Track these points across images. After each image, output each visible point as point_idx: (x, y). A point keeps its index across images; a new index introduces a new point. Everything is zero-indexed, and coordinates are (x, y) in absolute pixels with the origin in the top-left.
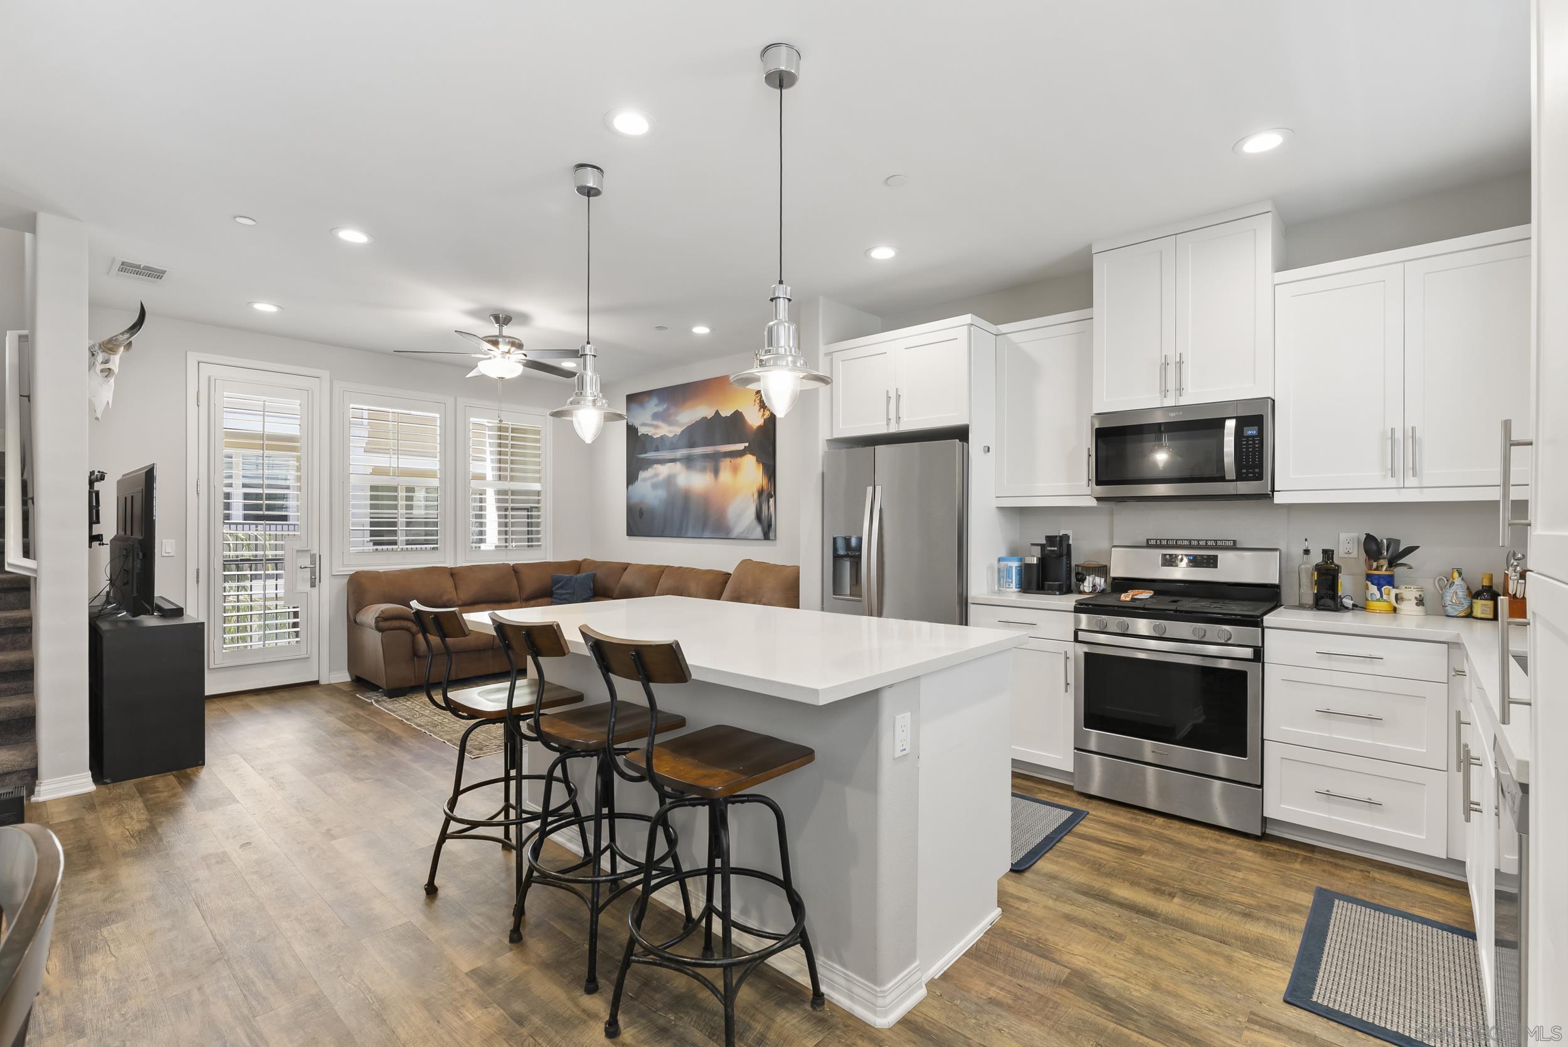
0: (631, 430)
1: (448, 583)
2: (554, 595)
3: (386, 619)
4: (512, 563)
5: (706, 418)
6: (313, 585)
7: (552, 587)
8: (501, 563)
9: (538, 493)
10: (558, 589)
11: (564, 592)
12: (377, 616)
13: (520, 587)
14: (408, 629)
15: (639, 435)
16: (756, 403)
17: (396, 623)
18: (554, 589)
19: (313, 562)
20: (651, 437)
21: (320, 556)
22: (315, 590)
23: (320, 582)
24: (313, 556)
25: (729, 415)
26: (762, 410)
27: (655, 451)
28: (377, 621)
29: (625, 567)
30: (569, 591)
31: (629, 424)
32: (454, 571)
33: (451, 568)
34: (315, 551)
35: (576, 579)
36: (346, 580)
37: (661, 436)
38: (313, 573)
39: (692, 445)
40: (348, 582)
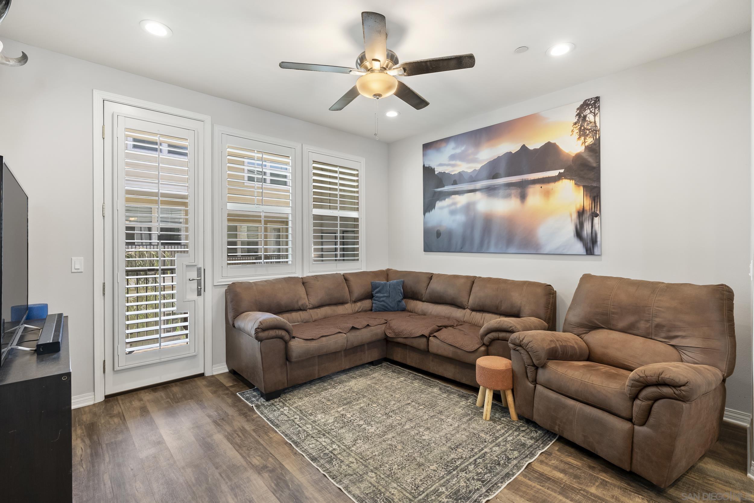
0: (428, 171)
1: (301, 291)
2: (374, 298)
3: (264, 330)
4: (342, 272)
5: (511, 153)
6: (199, 294)
7: (372, 291)
8: (335, 272)
9: (356, 220)
10: (377, 293)
11: (382, 295)
12: (257, 327)
13: (350, 292)
14: (282, 338)
15: (436, 173)
16: (575, 133)
17: (272, 333)
18: (374, 293)
19: (199, 275)
20: (449, 174)
21: (204, 269)
22: (201, 298)
23: (204, 291)
24: (199, 270)
25: (538, 148)
26: (583, 138)
27: (453, 185)
28: (257, 332)
29: (431, 277)
30: (385, 295)
31: (426, 166)
32: (305, 281)
33: (302, 278)
34: (201, 265)
35: (390, 285)
36: (223, 290)
37: (459, 172)
38: (199, 284)
39: (495, 176)
40: (226, 292)
